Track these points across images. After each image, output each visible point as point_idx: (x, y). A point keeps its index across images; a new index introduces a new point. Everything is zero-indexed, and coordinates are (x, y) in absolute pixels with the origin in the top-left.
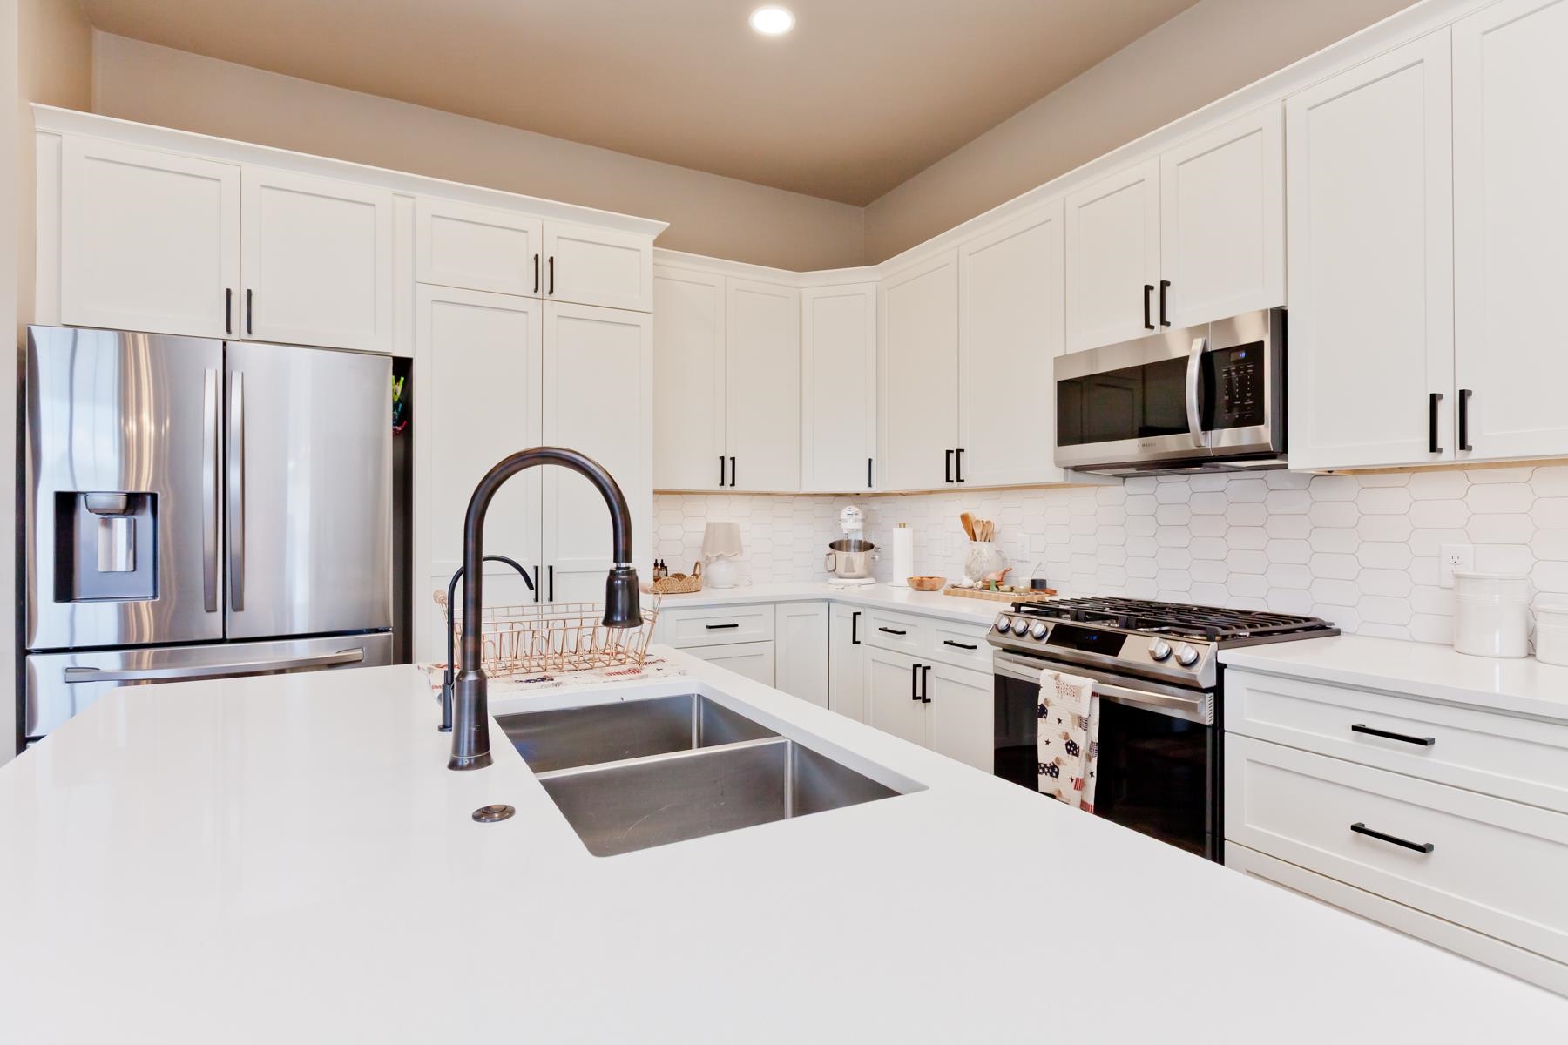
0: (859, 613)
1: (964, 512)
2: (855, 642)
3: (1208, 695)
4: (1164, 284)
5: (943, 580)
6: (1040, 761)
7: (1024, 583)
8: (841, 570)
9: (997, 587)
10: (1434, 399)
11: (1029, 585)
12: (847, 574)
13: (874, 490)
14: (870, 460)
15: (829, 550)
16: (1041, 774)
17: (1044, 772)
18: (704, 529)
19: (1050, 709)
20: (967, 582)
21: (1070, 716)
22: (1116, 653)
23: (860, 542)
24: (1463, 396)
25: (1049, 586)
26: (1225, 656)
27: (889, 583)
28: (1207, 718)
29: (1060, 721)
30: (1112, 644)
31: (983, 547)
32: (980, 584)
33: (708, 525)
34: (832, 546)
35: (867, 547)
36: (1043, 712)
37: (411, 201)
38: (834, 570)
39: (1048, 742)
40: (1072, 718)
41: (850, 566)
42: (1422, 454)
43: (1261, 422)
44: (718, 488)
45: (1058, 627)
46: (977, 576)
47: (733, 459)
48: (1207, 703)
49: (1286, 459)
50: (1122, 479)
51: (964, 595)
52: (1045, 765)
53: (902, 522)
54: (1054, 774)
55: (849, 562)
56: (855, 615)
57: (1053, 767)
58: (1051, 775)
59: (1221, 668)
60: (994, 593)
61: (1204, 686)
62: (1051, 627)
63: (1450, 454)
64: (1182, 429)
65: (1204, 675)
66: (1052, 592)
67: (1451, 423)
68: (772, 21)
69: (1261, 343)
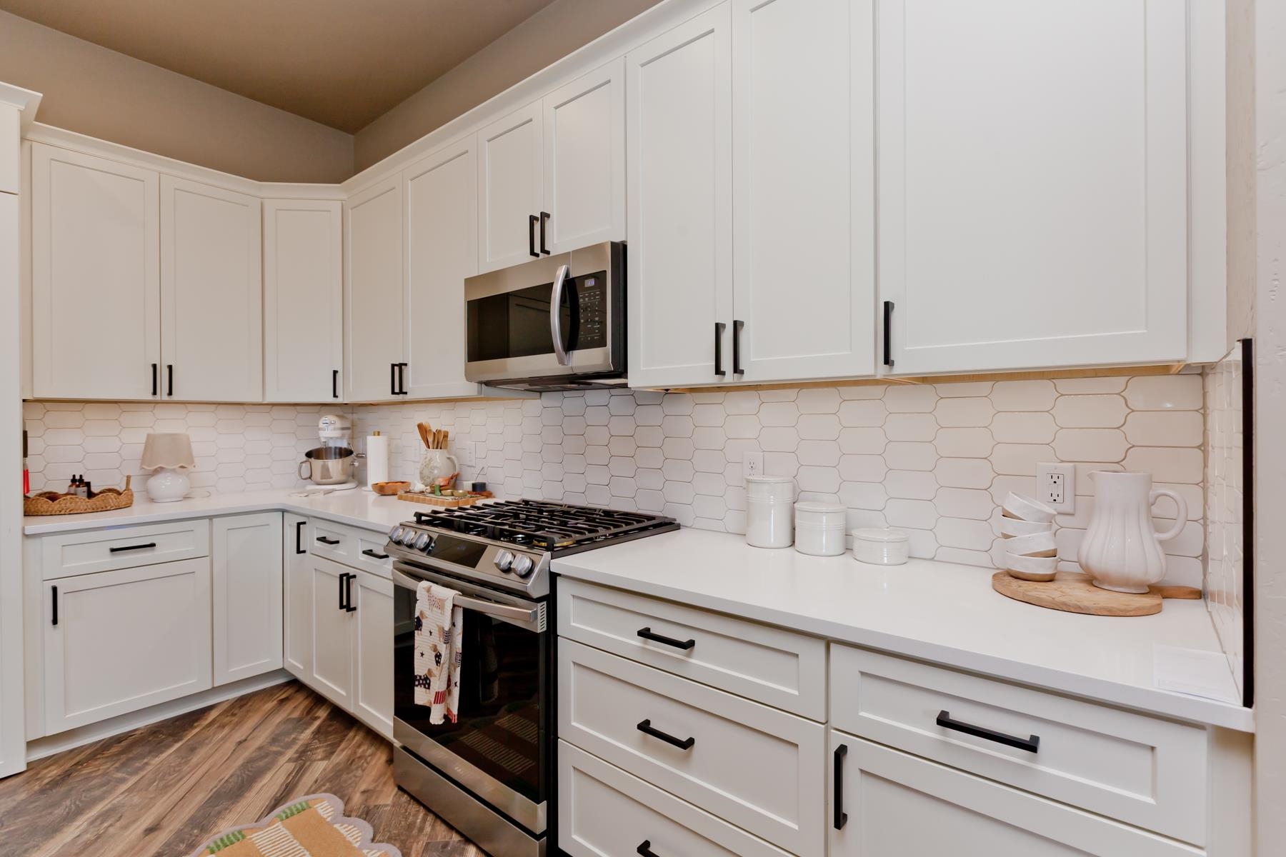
0: (304, 523)
1: (421, 421)
2: (299, 551)
3: (539, 605)
4: (543, 216)
5: (403, 485)
6: (416, 674)
7: (467, 485)
8: (317, 476)
9: (440, 491)
10: (718, 328)
11: (470, 489)
12: (324, 481)
13: (340, 400)
14: (335, 372)
15: (305, 458)
16: (417, 686)
17: (419, 684)
18: (144, 441)
19: (424, 621)
20: (418, 486)
21: (437, 629)
22: (475, 565)
23: (340, 449)
24: (737, 326)
26: (557, 563)
27: (363, 488)
28: (540, 627)
29: (431, 633)
31: (438, 456)
32: (429, 490)
33: (149, 435)
34: (309, 455)
35: (345, 453)
36: (419, 625)
38: (310, 478)
39: (422, 654)
40: (439, 631)
41: (326, 472)
42: (710, 378)
43: (605, 344)
44: (150, 397)
46: (428, 481)
47: (170, 367)
48: (541, 608)
49: (627, 378)
50: (539, 393)
51: (412, 500)
52: (420, 677)
53: (377, 430)
54: (427, 686)
55: (326, 469)
56: (299, 524)
57: (426, 678)
58: (425, 687)
59: (553, 577)
61: (535, 595)
63: (730, 378)
64: (550, 349)
65: (536, 587)
66: (489, 495)
67: (729, 348)
69: (603, 274)
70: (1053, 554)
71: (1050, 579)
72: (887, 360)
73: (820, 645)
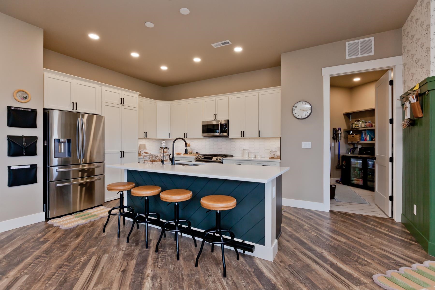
4: (216, 114)
7: (195, 152)
8: (162, 152)
10: (241, 131)
13: (170, 138)
14: (169, 133)
15: (160, 149)
22: (212, 159)
24: (244, 131)
25: (199, 153)
26: (224, 158)
30: (211, 158)
31: (189, 148)
33: (140, 144)
37: (101, 87)
42: (240, 137)
43: (226, 133)
44: (144, 138)
45: (204, 157)
47: (147, 133)
49: (229, 137)
51: (186, 155)
59: (223, 160)
60: (191, 154)
61: (221, 162)
62: (203, 157)
63: (243, 137)
64: (218, 132)
67: (243, 134)
68: (164, 68)
69: (226, 124)
70: (274, 155)
71: (274, 157)
72: (259, 136)
73: (253, 162)
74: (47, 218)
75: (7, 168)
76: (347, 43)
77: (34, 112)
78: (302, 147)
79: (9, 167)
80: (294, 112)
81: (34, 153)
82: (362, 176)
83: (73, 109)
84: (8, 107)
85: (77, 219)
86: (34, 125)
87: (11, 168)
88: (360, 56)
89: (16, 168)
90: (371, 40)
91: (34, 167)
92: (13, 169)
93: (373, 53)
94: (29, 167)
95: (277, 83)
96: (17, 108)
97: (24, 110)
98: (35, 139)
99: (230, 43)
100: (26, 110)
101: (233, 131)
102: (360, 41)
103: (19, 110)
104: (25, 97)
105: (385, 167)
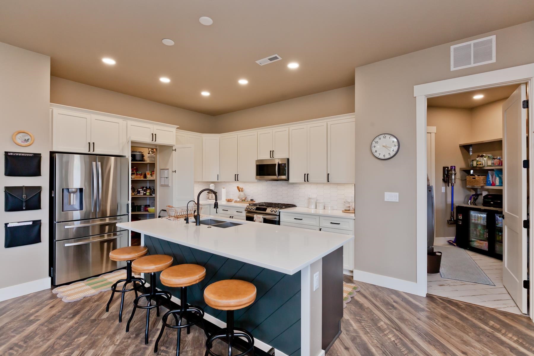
1: (238, 186)
2: (217, 213)
4: (273, 151)
5: (233, 200)
7: (249, 200)
8: (210, 198)
10: (305, 174)
12: (212, 199)
13: (219, 181)
14: (218, 175)
15: (207, 193)
19: (256, 221)
20: (238, 200)
21: (259, 222)
24: (308, 174)
25: (254, 200)
26: (280, 210)
27: (221, 200)
28: (278, 220)
30: (265, 210)
31: (242, 193)
37: (126, 122)
38: (208, 198)
42: (304, 181)
43: (286, 175)
45: (257, 208)
46: (240, 199)
48: (277, 217)
49: (289, 181)
51: (238, 203)
53: (224, 188)
55: (212, 196)
59: (280, 212)
60: (244, 202)
61: (278, 215)
62: (256, 208)
63: (306, 182)
64: (275, 175)
65: (277, 213)
66: (255, 202)
67: (306, 178)
68: (205, 94)
69: (286, 164)
70: (350, 207)
71: (349, 210)
72: (328, 181)
73: (319, 217)
74: (54, 285)
75: (4, 226)
76: (452, 48)
77: (37, 157)
78: (386, 200)
79: (6, 224)
80: (374, 150)
81: (38, 206)
82: (487, 237)
83: (89, 151)
84: (6, 152)
85: (88, 287)
86: (37, 173)
87: (8, 226)
88: (473, 65)
89: (15, 226)
90: (491, 40)
91: (37, 223)
92: (10, 226)
93: (494, 60)
94: (31, 223)
95: (351, 109)
96: (16, 154)
97: (25, 156)
98: (38, 189)
99: (280, 58)
100: (28, 155)
101: (295, 174)
102: (472, 42)
103: (18, 156)
104: (27, 139)
105: (518, 233)
